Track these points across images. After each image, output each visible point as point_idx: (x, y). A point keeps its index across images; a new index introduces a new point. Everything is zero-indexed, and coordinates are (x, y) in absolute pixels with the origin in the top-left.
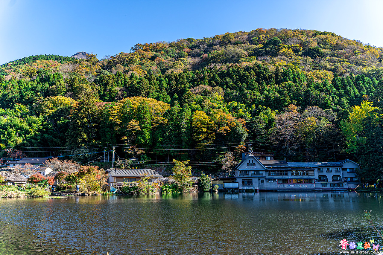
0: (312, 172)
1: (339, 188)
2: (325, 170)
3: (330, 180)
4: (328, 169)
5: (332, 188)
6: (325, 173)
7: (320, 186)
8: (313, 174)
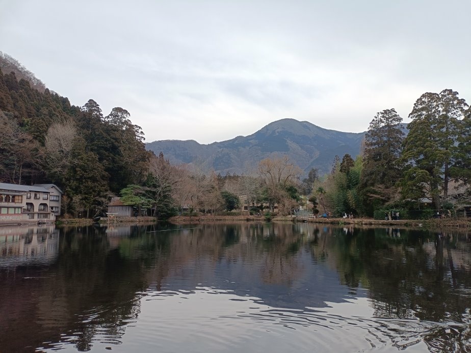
0: (20, 198)
1: (46, 219)
2: (33, 195)
3: (36, 210)
4: (36, 195)
5: (39, 220)
6: (32, 201)
7: (26, 218)
8: (20, 201)
